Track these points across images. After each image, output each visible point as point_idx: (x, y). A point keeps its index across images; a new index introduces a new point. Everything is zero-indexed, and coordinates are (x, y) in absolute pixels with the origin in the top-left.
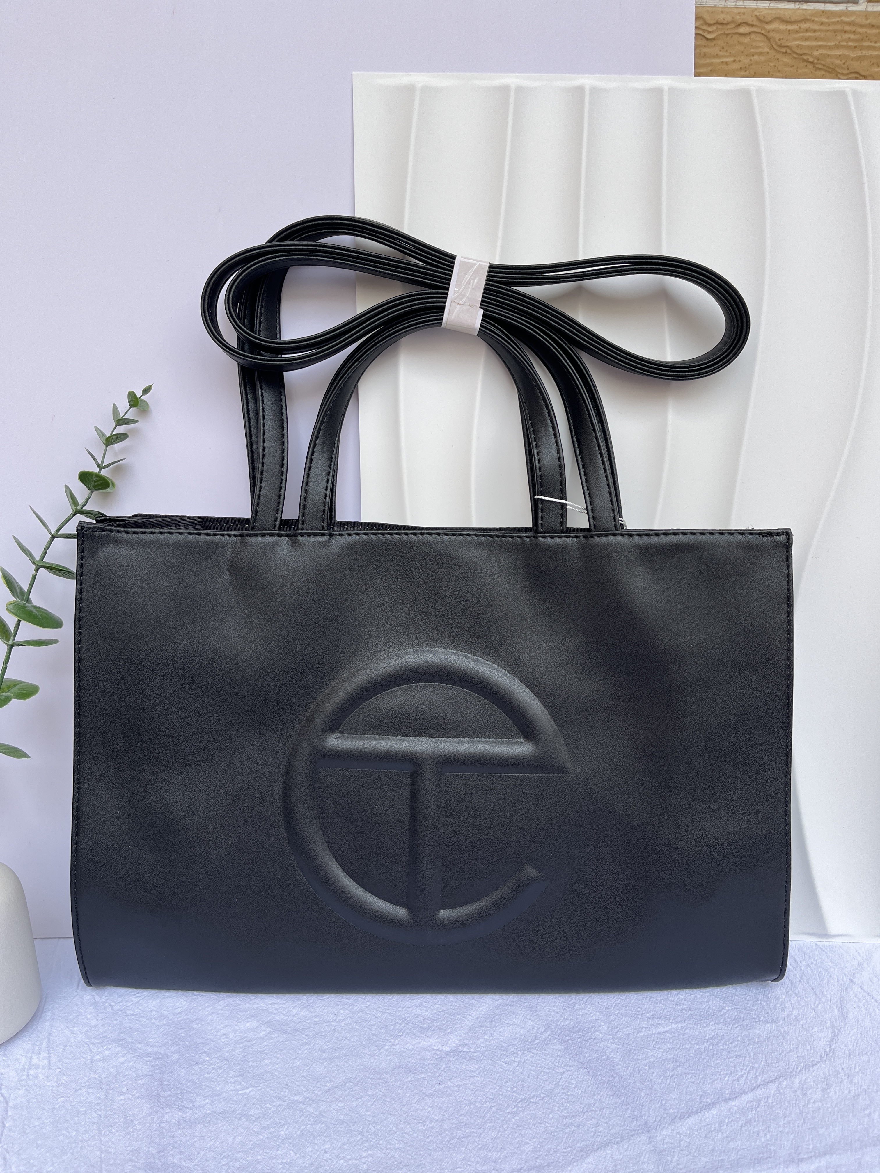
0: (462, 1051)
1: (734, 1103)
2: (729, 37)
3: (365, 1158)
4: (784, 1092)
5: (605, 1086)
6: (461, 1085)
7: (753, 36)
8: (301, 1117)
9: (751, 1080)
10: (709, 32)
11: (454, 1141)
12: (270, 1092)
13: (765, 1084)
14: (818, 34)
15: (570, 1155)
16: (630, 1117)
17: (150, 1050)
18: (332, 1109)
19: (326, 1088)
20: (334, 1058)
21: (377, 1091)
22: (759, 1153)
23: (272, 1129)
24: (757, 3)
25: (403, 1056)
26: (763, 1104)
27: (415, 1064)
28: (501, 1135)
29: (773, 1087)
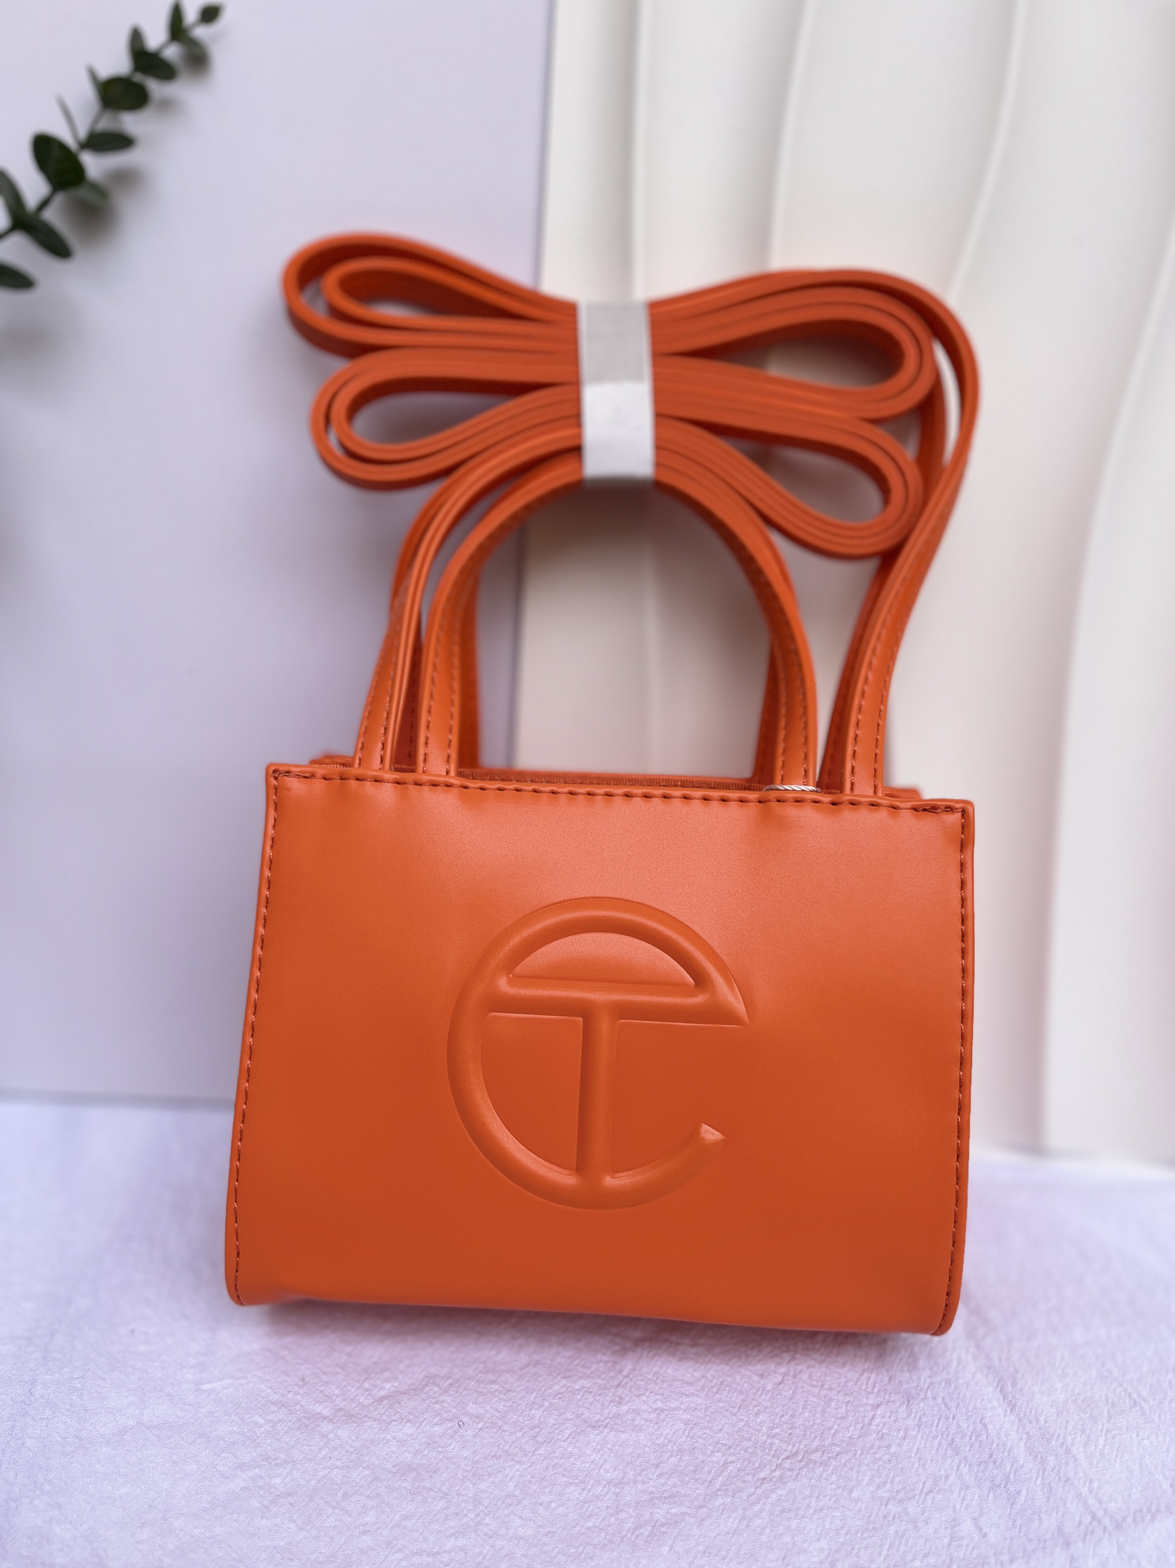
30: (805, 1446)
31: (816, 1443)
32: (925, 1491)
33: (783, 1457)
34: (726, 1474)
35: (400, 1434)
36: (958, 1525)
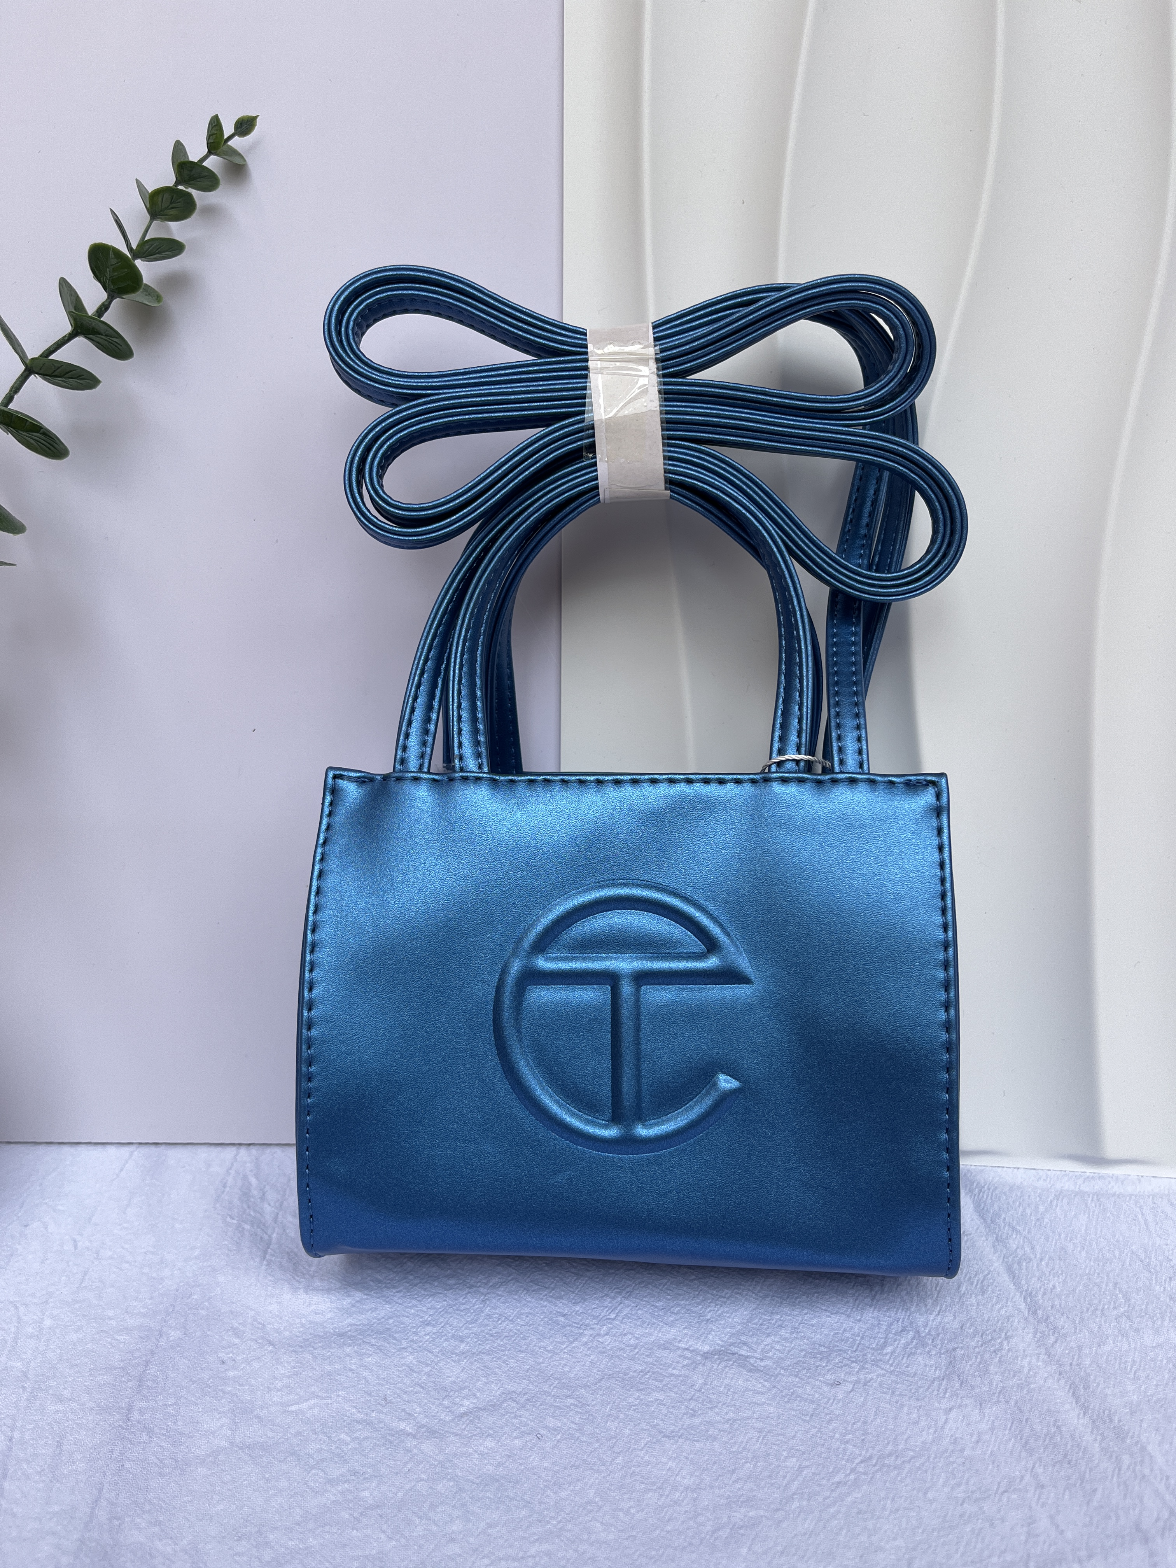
30: (879, 1451)
31: (890, 1448)
32: (1000, 1491)
33: (857, 1461)
34: (800, 1478)
35: (482, 1448)
36: (1035, 1522)
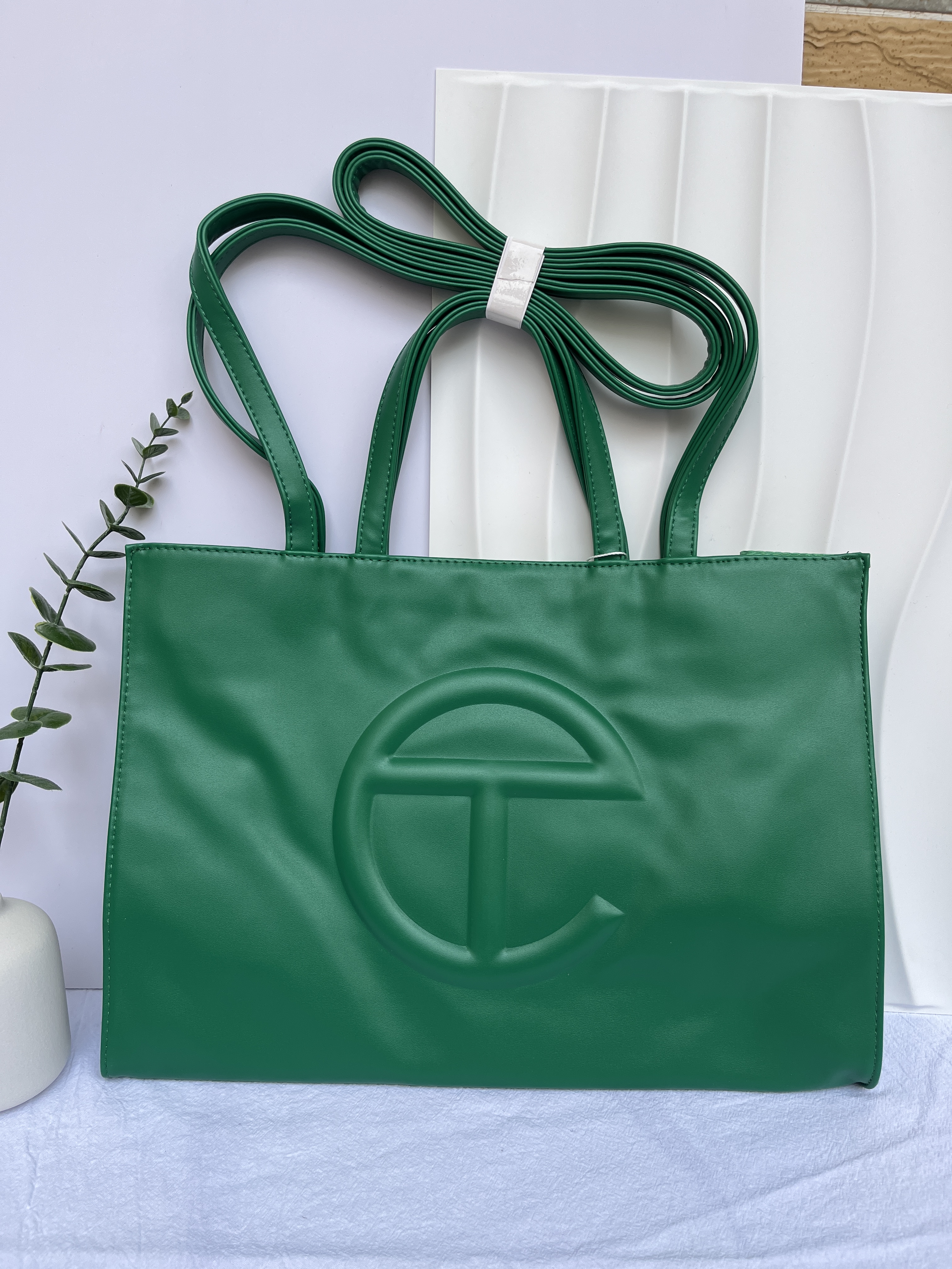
0: (525, 1117)
1: (817, 1179)
2: (839, 46)
3: (424, 1227)
4: (870, 1169)
5: (679, 1158)
6: (525, 1153)
7: (864, 46)
8: (354, 1183)
9: (835, 1156)
10: (819, 40)
11: (520, 1211)
12: (320, 1156)
13: (850, 1160)
14: (934, 46)
15: (643, 1228)
16: (707, 1191)
17: (189, 1110)
18: (387, 1175)
19: (381, 1153)
20: (388, 1122)
21: (435, 1157)
22: (845, 1232)
23: (323, 1196)
24: (870, 11)
25: (462, 1121)
26: (848, 1182)
27: (474, 1129)
28: (569, 1206)
29: (859, 1164)
